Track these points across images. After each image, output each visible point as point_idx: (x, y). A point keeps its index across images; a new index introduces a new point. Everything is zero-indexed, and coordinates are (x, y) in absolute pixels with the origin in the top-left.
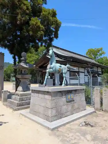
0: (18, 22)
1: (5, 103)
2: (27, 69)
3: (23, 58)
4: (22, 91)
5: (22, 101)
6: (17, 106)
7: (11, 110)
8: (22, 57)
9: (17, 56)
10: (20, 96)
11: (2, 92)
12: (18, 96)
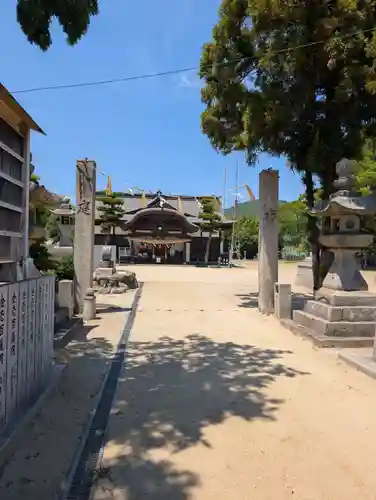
0: (330, 62)
1: (288, 321)
2: (358, 215)
3: (342, 180)
4: (340, 289)
5: (342, 320)
6: (327, 334)
7: (309, 344)
8: (337, 177)
9: (319, 175)
10: (332, 302)
11: (277, 287)
12: (328, 302)
